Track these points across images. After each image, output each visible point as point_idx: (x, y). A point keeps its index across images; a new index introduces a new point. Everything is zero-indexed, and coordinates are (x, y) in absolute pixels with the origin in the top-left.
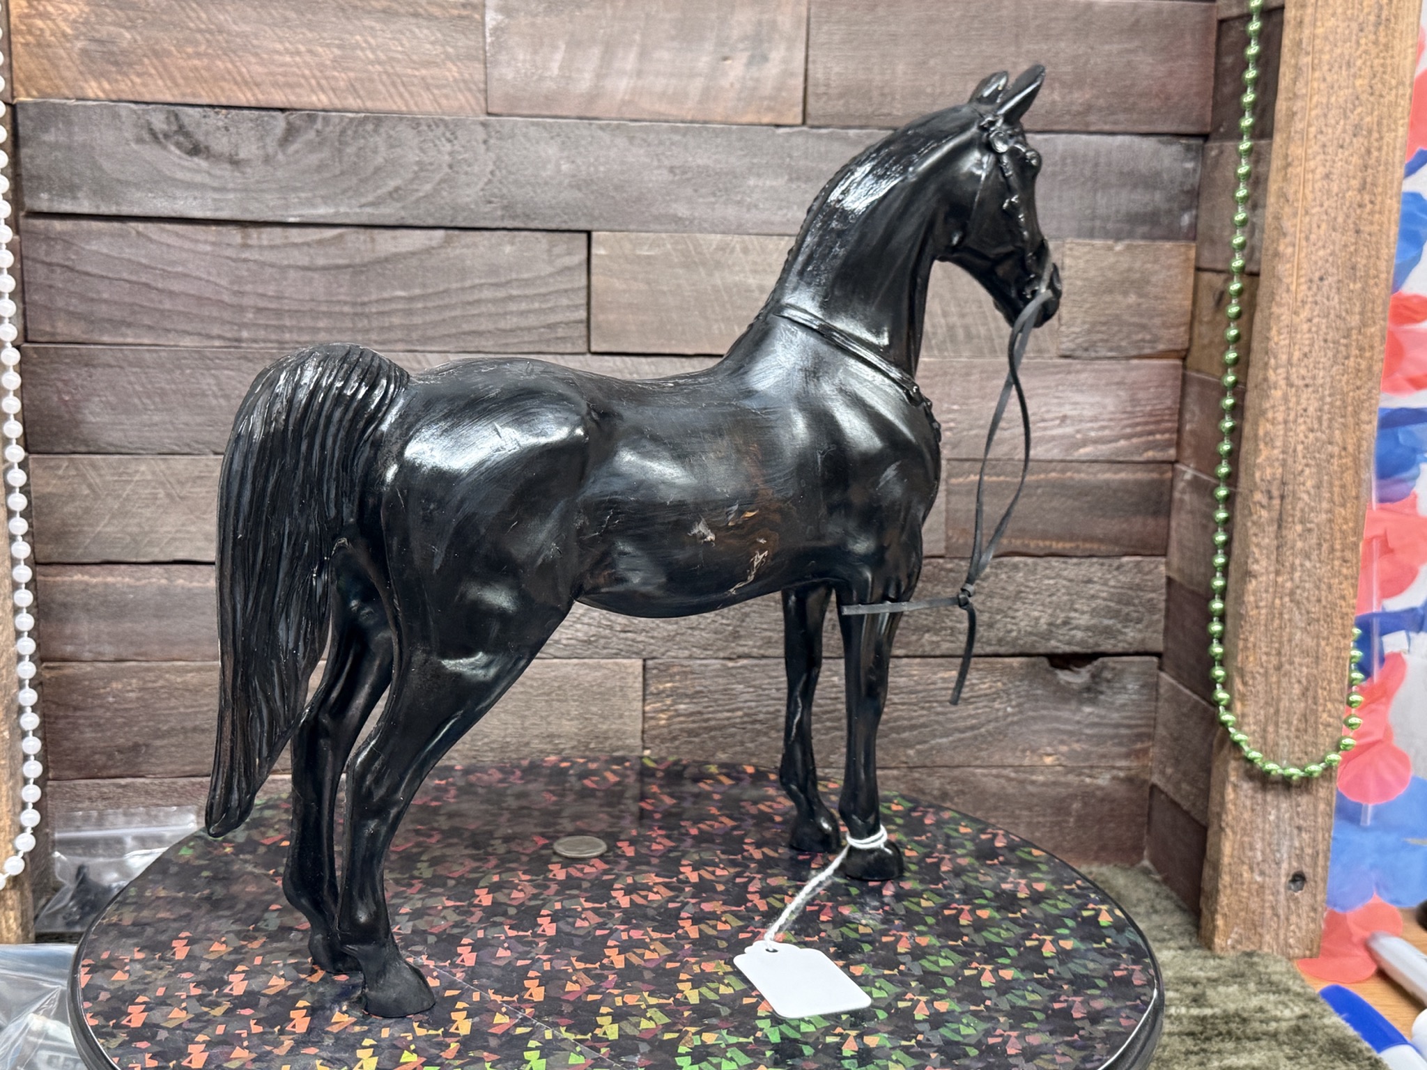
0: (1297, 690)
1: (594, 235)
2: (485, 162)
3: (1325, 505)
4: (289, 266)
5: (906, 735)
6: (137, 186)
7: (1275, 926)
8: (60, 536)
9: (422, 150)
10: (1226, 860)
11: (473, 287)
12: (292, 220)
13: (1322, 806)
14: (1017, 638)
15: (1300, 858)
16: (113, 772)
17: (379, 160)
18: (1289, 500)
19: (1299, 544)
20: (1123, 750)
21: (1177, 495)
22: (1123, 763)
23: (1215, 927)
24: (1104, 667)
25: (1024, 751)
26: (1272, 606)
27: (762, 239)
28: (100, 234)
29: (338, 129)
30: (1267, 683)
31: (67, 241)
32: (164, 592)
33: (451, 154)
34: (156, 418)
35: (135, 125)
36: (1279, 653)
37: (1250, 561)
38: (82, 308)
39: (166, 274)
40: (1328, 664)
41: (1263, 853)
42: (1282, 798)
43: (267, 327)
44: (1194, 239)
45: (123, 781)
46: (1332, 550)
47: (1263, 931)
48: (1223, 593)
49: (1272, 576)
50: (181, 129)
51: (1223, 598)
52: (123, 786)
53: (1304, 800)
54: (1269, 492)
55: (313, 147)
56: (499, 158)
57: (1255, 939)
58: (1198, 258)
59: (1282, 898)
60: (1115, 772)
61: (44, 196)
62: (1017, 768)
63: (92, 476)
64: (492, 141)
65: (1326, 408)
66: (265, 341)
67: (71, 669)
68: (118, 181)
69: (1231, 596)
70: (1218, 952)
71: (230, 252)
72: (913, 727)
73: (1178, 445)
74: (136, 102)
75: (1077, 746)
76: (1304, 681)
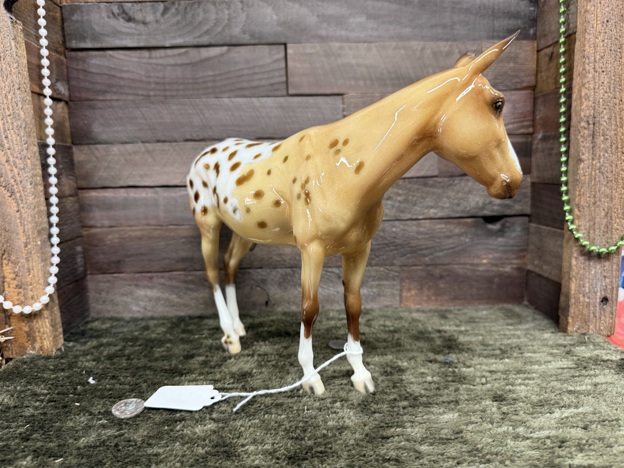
0: (603, 214)
1: (288, 45)
2: (243, 17)
3: (613, 127)
4: (167, 65)
5: (424, 252)
6: (108, 36)
7: (594, 321)
8: (86, 177)
9: (217, 14)
10: (573, 292)
11: (240, 70)
12: (167, 45)
13: (615, 267)
14: (469, 210)
15: (605, 290)
16: (112, 271)
17: (200, 18)
18: (597, 125)
19: (602, 146)
20: (515, 256)
21: (534, 147)
22: (515, 261)
23: (568, 323)
24: (506, 222)
25: (474, 257)
26: (591, 175)
27: (356, 44)
28: (96, 56)
29: (184, 7)
30: (590, 211)
31: (83, 60)
32: (126, 199)
33: (229, 15)
34: (119, 129)
35: (107, 12)
36: (595, 197)
37: (581, 154)
38: (90, 86)
39: (122, 71)
40: (617, 201)
41: (589, 289)
42: (597, 263)
43: (160, 90)
44: (536, 39)
45: (115, 275)
46: (617, 148)
47: (590, 323)
48: (566, 173)
49: (590, 161)
50: (124, 12)
51: (566, 176)
52: (116, 277)
53: (607, 264)
54: (588, 122)
55: (175, 15)
56: (248, 16)
57: (586, 327)
58: (538, 46)
59: (598, 308)
60: (511, 266)
61: (74, 42)
62: (472, 265)
63: (96, 153)
64: (245, 9)
65: (612, 82)
66: (160, 96)
67: (93, 231)
68: (101, 34)
69: (570, 173)
70: (570, 334)
71: (145, 61)
72: (427, 249)
73: (533, 126)
74: (107, 3)
75: (497, 255)
76: (606, 209)
